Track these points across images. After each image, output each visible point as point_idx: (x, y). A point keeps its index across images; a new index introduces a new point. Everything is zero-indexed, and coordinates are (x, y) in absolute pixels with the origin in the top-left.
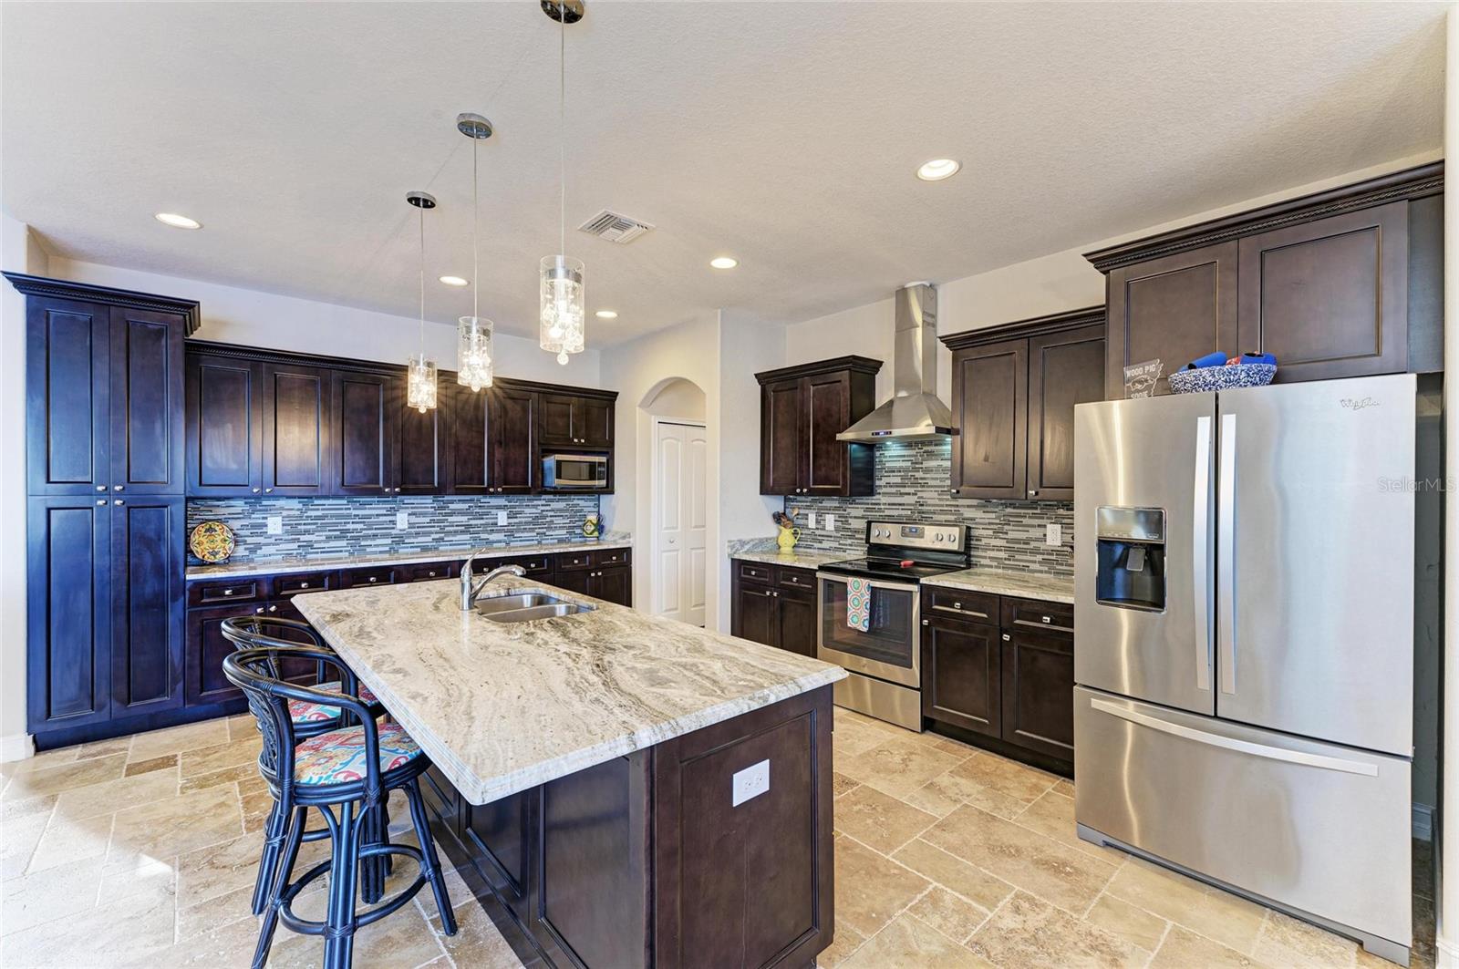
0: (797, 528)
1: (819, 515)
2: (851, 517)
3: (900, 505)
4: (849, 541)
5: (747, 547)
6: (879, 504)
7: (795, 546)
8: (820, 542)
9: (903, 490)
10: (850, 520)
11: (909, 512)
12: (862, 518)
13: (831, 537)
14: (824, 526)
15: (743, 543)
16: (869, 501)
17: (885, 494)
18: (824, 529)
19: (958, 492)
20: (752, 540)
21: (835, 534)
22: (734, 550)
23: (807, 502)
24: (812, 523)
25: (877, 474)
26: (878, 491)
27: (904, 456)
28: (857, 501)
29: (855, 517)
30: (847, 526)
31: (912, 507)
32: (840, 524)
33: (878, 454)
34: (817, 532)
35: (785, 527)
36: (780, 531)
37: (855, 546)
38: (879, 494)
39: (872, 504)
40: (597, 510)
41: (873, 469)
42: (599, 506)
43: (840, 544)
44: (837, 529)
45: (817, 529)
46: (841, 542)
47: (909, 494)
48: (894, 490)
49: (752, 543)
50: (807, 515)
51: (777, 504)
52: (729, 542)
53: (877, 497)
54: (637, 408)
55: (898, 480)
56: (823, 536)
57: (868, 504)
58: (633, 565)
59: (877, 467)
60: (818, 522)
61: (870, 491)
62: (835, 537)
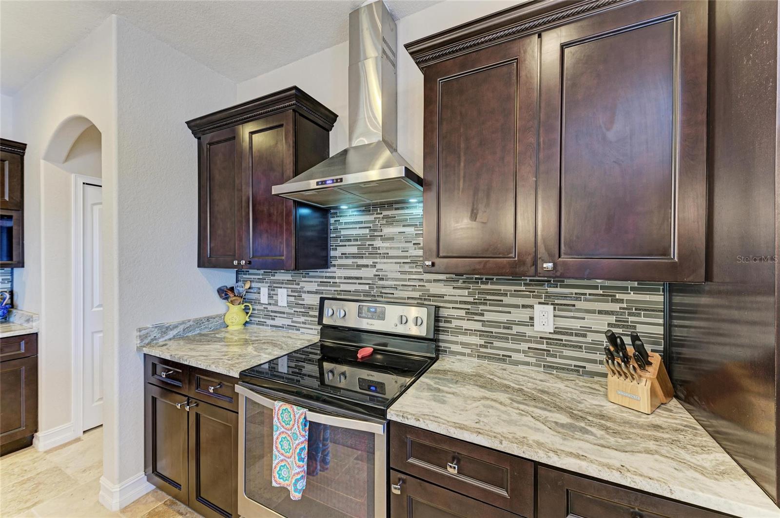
0: (246, 300)
1: (271, 288)
2: (305, 292)
3: (357, 278)
4: (302, 319)
5: (171, 334)
6: (334, 278)
7: (246, 323)
8: (274, 319)
9: (360, 262)
10: (304, 296)
11: (367, 287)
12: (316, 293)
13: (284, 313)
14: (277, 301)
15: (164, 329)
16: (324, 274)
17: (341, 266)
18: (276, 304)
19: (433, 264)
20: (183, 323)
21: (287, 310)
22: (146, 341)
23: (259, 274)
24: (264, 298)
25: (332, 243)
26: (333, 263)
27: (361, 222)
28: (311, 274)
29: (308, 292)
30: (301, 302)
31: (370, 282)
32: (292, 299)
33: (332, 220)
34: (270, 308)
35: (232, 302)
36: (228, 307)
37: (309, 324)
38: (334, 266)
39: (326, 277)
40: (9, 285)
41: (327, 238)
42: (12, 282)
43: (293, 322)
44: (290, 304)
45: (270, 304)
46: (294, 319)
47: (367, 266)
48: (349, 261)
49: (181, 328)
50: (259, 289)
51: (227, 278)
52: (140, 330)
53: (332, 269)
54: (42, 162)
55: (354, 250)
56: (275, 312)
57: (322, 277)
58: (39, 355)
59: (332, 235)
60: (270, 297)
61: (324, 263)
62: (288, 313)
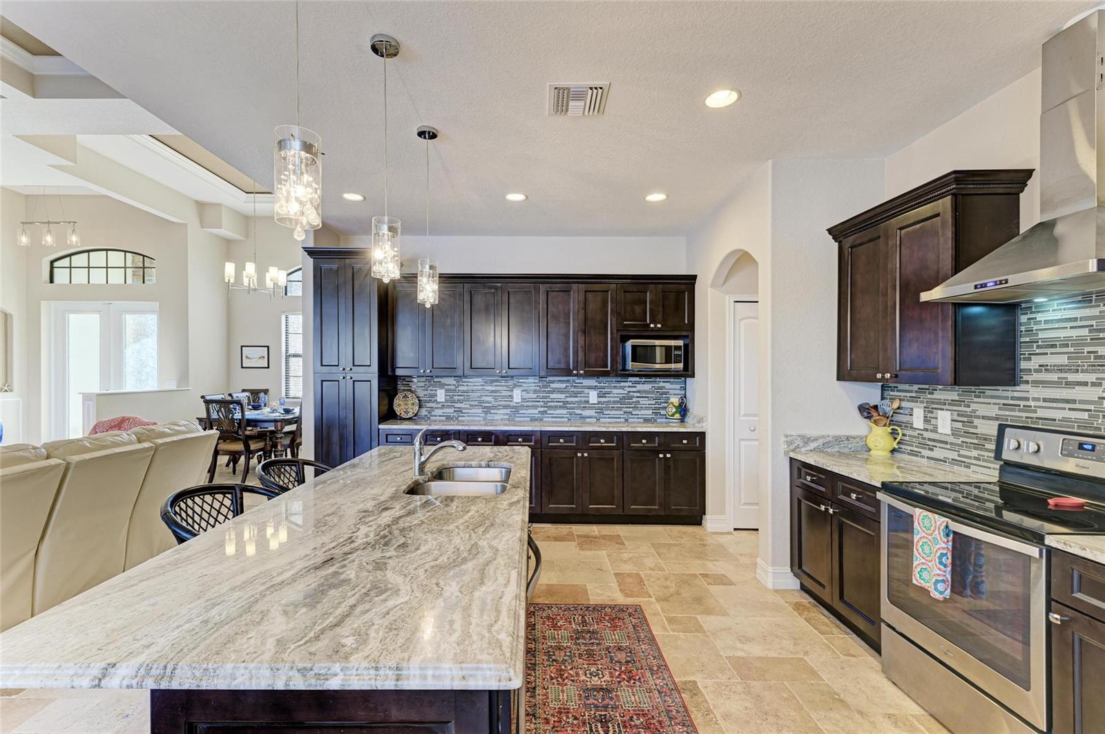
0: (893, 422)
1: (929, 410)
2: (978, 417)
3: (1067, 401)
4: (975, 453)
5: (812, 445)
6: (1027, 399)
7: (893, 451)
8: (931, 450)
9: (1072, 377)
10: (976, 422)
11: (1086, 415)
12: (997, 419)
13: (946, 443)
14: (936, 427)
15: (807, 440)
16: (1010, 394)
17: (1037, 383)
18: (935, 430)
20: (823, 437)
21: (951, 439)
22: (792, 447)
23: (911, 392)
24: (918, 420)
25: (1024, 351)
26: (1025, 378)
27: (1075, 319)
28: (988, 393)
29: (984, 417)
30: (972, 430)
31: (1092, 407)
32: (959, 425)
33: (1024, 319)
34: (926, 435)
35: (876, 422)
36: (871, 429)
37: (984, 460)
38: (1027, 382)
39: (1012, 398)
40: (683, 392)
41: (1014, 344)
42: (685, 389)
43: (959, 455)
44: (955, 433)
45: (926, 430)
46: (962, 452)
47: (1086, 384)
48: (1054, 377)
49: (821, 442)
50: (912, 409)
51: (870, 393)
52: (787, 436)
53: (1023, 387)
54: (709, 289)
55: (1063, 360)
56: (934, 440)
57: (1007, 398)
58: (706, 451)
59: (1023, 340)
60: (926, 420)
61: (1011, 377)
62: (951, 444)
